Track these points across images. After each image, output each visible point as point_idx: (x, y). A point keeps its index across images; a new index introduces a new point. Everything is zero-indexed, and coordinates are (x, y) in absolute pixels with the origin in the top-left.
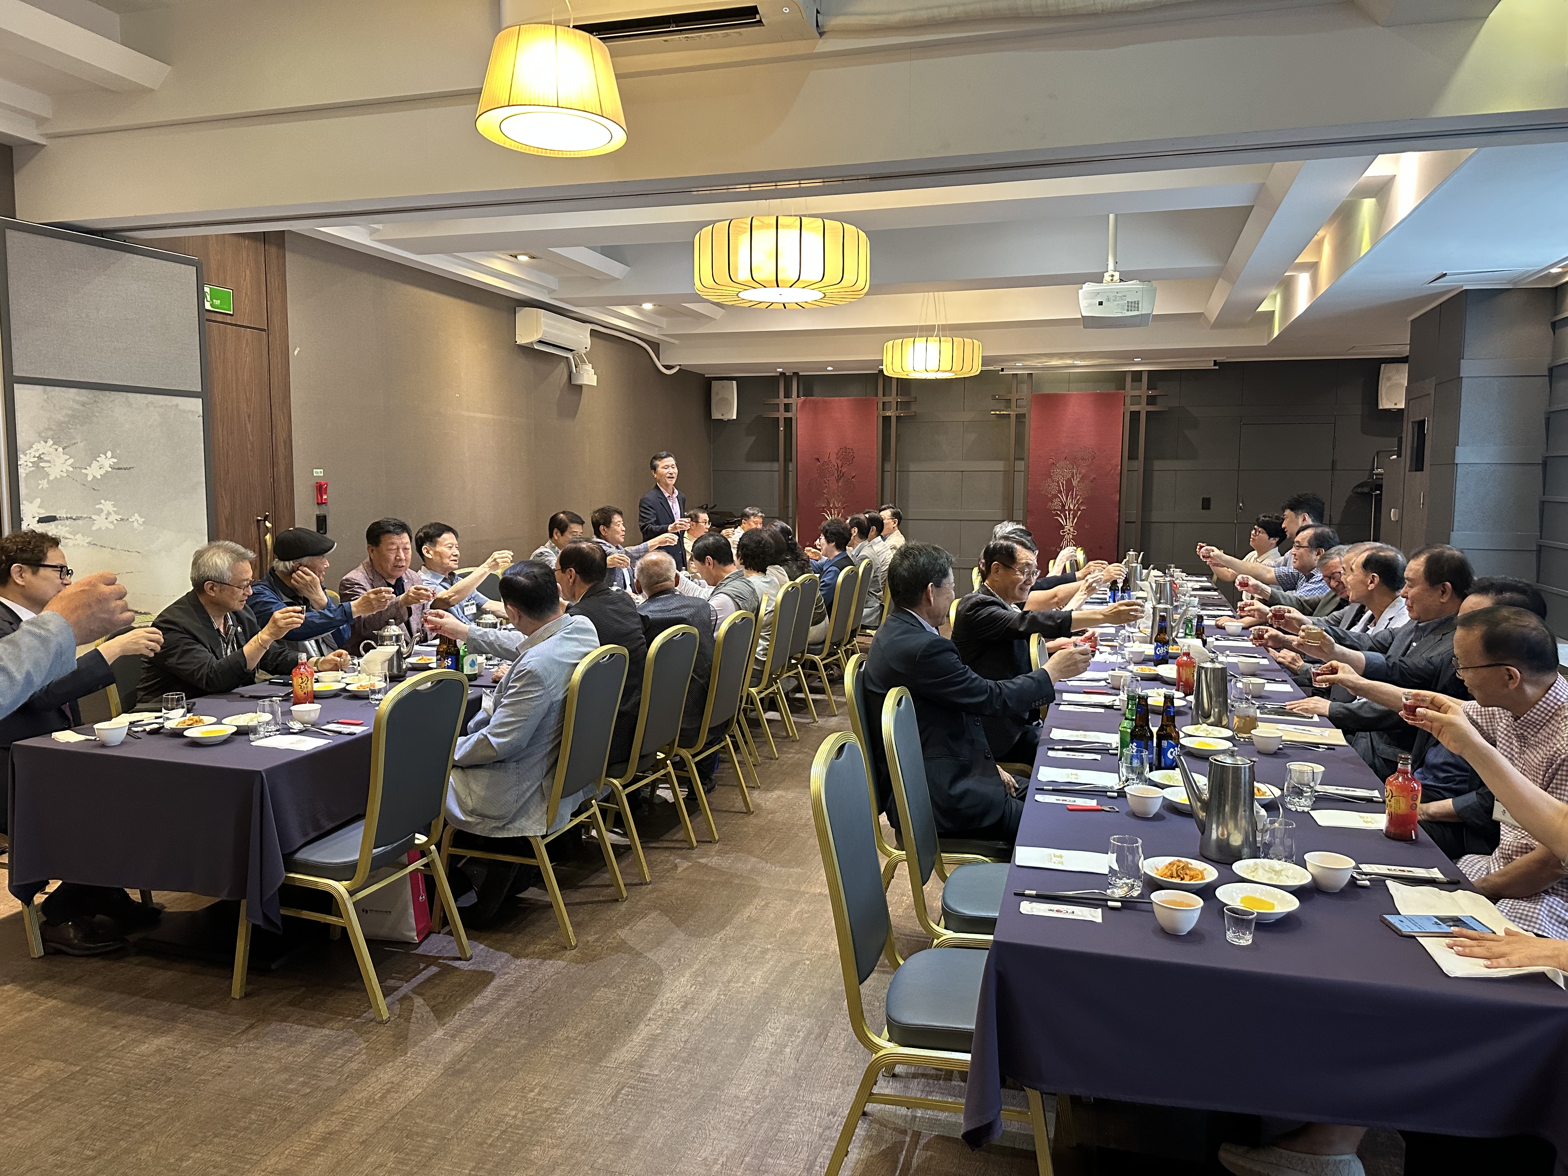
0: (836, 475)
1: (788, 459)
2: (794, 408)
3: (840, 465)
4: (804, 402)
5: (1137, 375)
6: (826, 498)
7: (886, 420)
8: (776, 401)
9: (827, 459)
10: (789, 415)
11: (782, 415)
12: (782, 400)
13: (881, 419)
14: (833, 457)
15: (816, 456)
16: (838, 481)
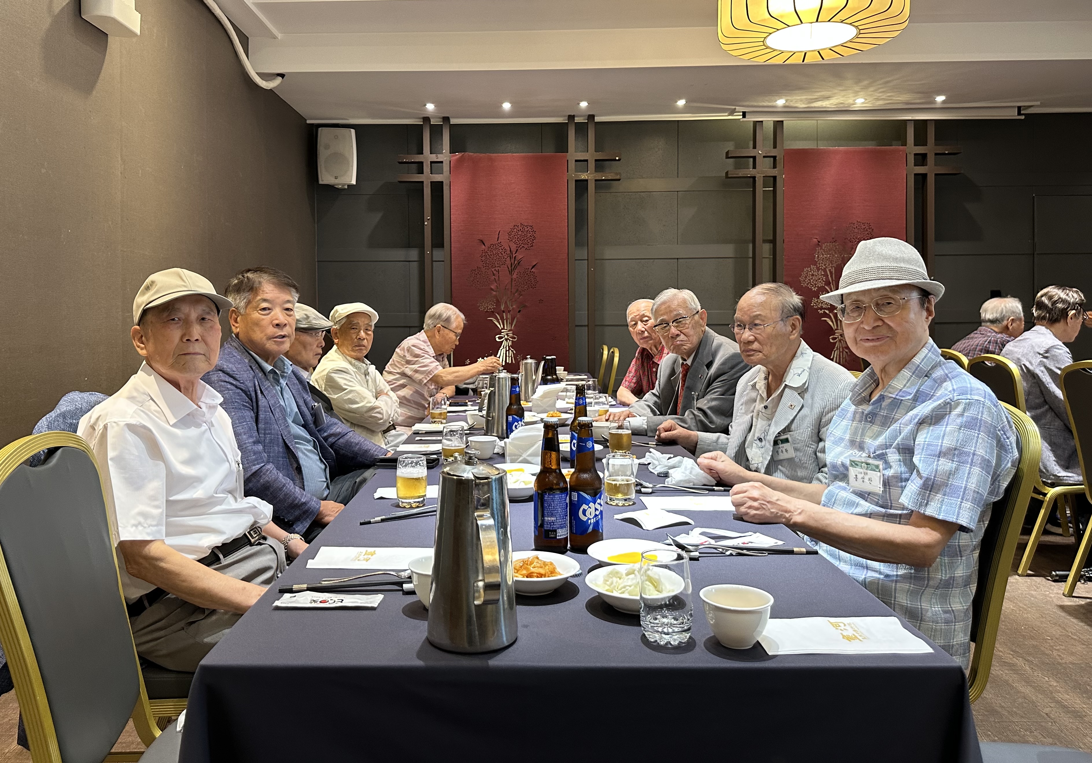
0: (508, 262)
1: (438, 243)
2: (446, 168)
3: (514, 249)
4: (460, 161)
5: (921, 126)
6: (495, 296)
7: (581, 185)
8: (419, 158)
9: (495, 242)
10: (437, 178)
11: (427, 177)
12: (428, 157)
13: (572, 186)
14: (504, 240)
15: (481, 237)
16: (511, 272)
